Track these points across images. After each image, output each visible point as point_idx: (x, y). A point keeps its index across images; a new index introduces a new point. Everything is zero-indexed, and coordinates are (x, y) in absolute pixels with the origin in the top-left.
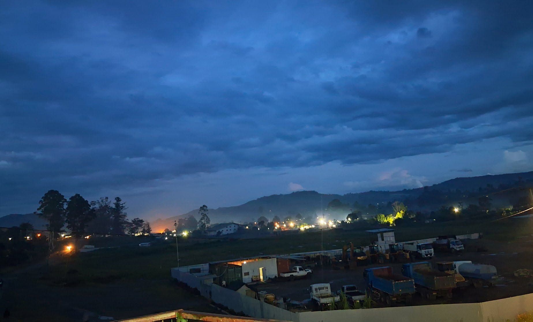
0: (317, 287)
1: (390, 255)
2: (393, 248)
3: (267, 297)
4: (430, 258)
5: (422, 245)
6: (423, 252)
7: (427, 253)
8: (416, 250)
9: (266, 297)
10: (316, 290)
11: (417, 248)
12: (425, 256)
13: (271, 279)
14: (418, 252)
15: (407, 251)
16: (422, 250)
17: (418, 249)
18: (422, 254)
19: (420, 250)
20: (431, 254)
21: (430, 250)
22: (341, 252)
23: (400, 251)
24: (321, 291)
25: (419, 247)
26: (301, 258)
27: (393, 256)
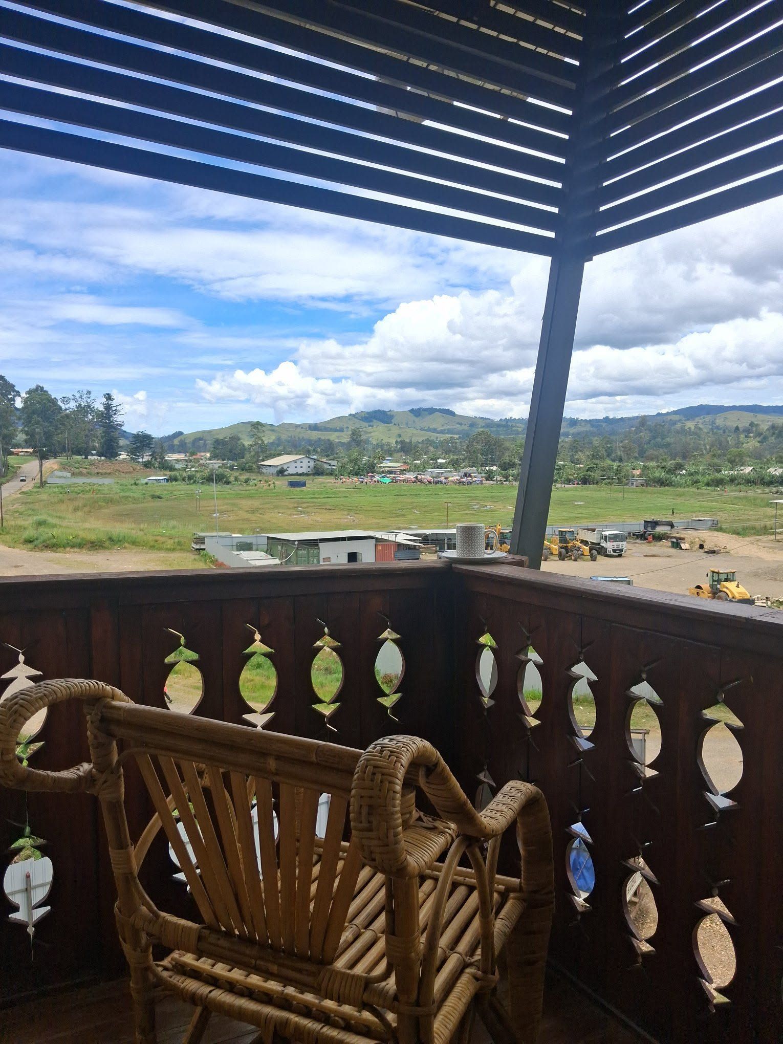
2: (565, 536)
4: (620, 555)
5: (609, 534)
6: (610, 546)
7: (615, 548)
8: (596, 541)
11: (601, 538)
12: (612, 553)
14: (602, 544)
15: (585, 543)
16: (608, 542)
17: (602, 541)
18: (606, 548)
19: (605, 543)
20: (621, 550)
21: (622, 543)
23: (576, 542)
26: (414, 541)
27: (563, 551)
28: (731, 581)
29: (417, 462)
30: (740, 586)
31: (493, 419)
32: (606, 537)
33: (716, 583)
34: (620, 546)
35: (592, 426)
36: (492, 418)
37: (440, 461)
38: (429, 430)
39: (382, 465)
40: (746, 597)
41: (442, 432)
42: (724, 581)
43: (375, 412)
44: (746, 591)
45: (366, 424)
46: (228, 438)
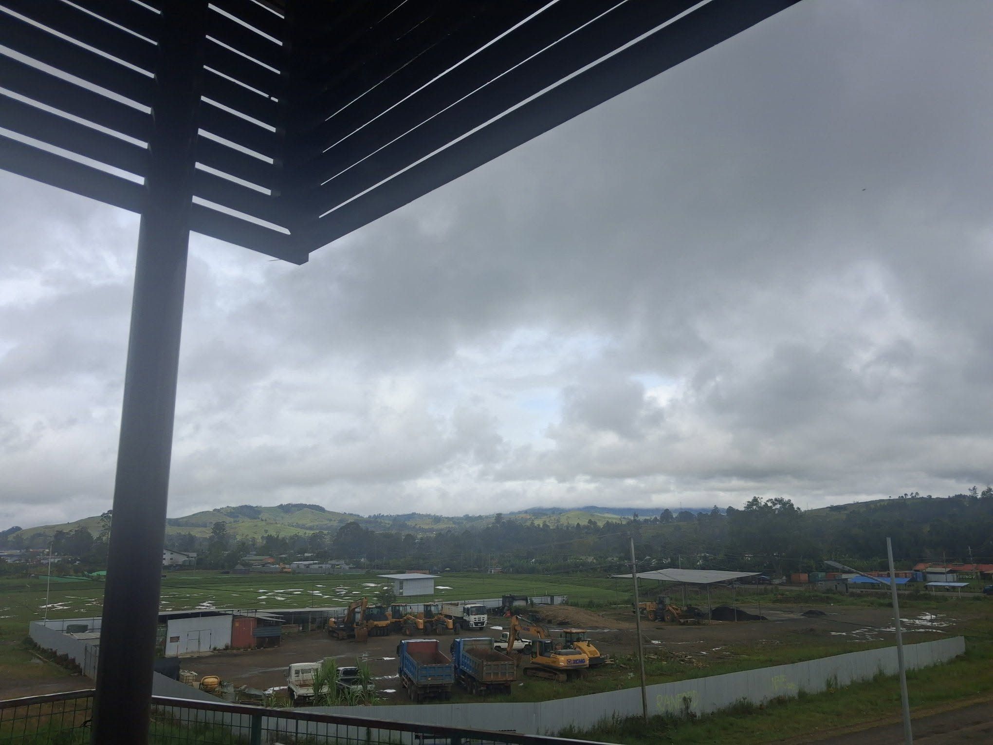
0: (300, 668)
1: (425, 622)
2: (430, 610)
3: (206, 680)
4: (481, 629)
5: (471, 607)
6: (472, 619)
7: (477, 621)
8: (460, 615)
9: (204, 680)
10: (297, 672)
11: (464, 612)
12: (474, 626)
13: (219, 650)
14: (464, 618)
15: (450, 617)
16: (471, 616)
17: (465, 614)
18: (469, 622)
19: (468, 616)
20: (483, 623)
21: (482, 616)
22: (346, 612)
23: (440, 616)
24: (304, 674)
25: (468, 611)
26: (276, 618)
27: (428, 624)
28: (583, 641)
29: (284, 556)
30: (591, 645)
31: (363, 516)
32: (468, 609)
33: (569, 644)
34: (482, 619)
35: (454, 523)
36: (361, 514)
37: (306, 555)
38: (298, 526)
39: (245, 558)
40: (596, 656)
41: (311, 528)
42: (576, 642)
43: (242, 507)
44: (596, 650)
45: (232, 520)
46: (74, 531)
